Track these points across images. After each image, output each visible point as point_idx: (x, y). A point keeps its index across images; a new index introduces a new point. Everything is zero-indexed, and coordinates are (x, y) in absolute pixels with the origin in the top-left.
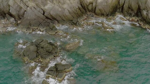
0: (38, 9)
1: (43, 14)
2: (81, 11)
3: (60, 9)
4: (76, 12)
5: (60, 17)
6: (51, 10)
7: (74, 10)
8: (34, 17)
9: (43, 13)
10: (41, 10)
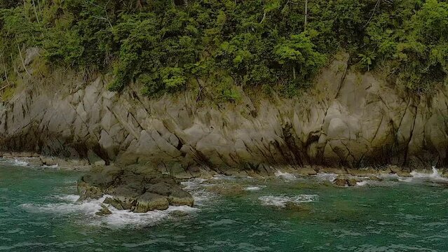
0: (167, 135)
1: (177, 146)
2: (282, 154)
3: (225, 142)
4: (267, 152)
5: (221, 157)
6: (200, 139)
7: (261, 146)
8: (151, 150)
9: (176, 143)
10: (173, 138)
